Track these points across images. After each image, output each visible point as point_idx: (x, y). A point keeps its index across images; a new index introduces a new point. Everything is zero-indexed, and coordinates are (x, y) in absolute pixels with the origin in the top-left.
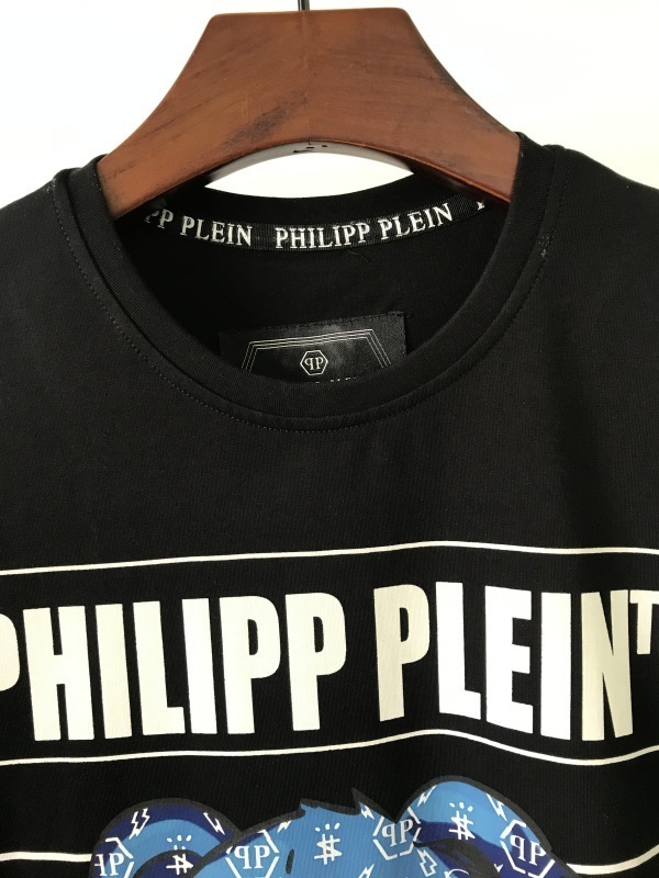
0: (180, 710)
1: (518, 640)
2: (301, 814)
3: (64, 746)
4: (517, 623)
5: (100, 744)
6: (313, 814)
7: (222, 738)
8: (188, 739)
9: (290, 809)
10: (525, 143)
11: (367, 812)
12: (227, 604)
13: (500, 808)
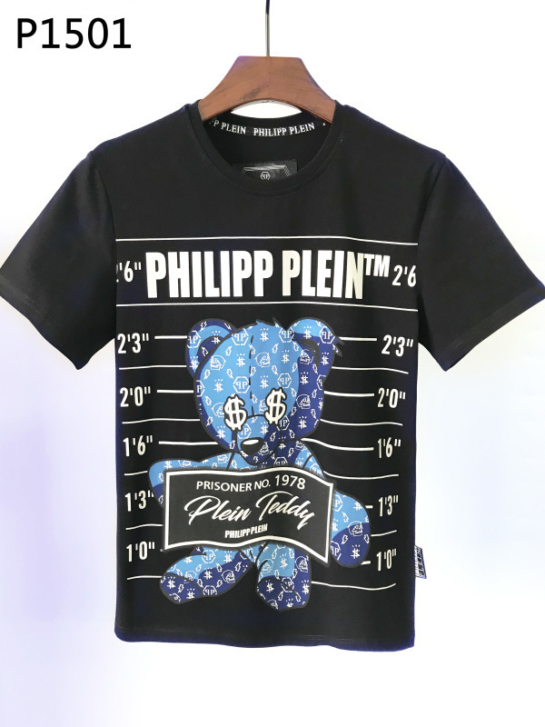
0: (218, 289)
1: (327, 267)
2: (256, 324)
3: (180, 299)
4: (328, 261)
5: (191, 299)
6: (260, 325)
7: (232, 298)
8: (220, 299)
9: (253, 322)
10: (338, 104)
11: (277, 325)
12: (235, 253)
13: (319, 324)
